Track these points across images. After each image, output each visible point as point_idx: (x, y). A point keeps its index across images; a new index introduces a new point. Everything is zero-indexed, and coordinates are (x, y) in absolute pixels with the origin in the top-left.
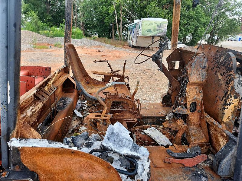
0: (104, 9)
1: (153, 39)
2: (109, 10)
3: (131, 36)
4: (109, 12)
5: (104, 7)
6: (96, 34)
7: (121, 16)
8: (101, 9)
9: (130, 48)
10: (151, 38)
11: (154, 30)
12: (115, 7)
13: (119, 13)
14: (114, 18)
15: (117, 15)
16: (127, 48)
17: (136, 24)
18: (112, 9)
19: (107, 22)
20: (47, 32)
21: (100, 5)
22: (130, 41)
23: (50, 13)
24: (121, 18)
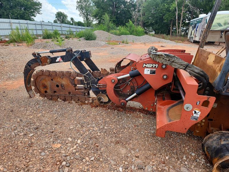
0: (165, 7)
1: (221, 33)
2: (170, 7)
3: (193, 32)
4: (171, 9)
5: (165, 4)
6: (153, 31)
7: (183, 12)
8: (163, 7)
9: (191, 43)
10: (220, 33)
11: (225, 24)
12: (176, 3)
13: (181, 9)
14: (175, 15)
15: (178, 11)
16: (187, 43)
17: (202, 19)
18: (173, 5)
19: (167, 19)
20: (114, 31)
21: (161, 4)
22: (191, 36)
23: (114, 15)
24: (182, 14)
